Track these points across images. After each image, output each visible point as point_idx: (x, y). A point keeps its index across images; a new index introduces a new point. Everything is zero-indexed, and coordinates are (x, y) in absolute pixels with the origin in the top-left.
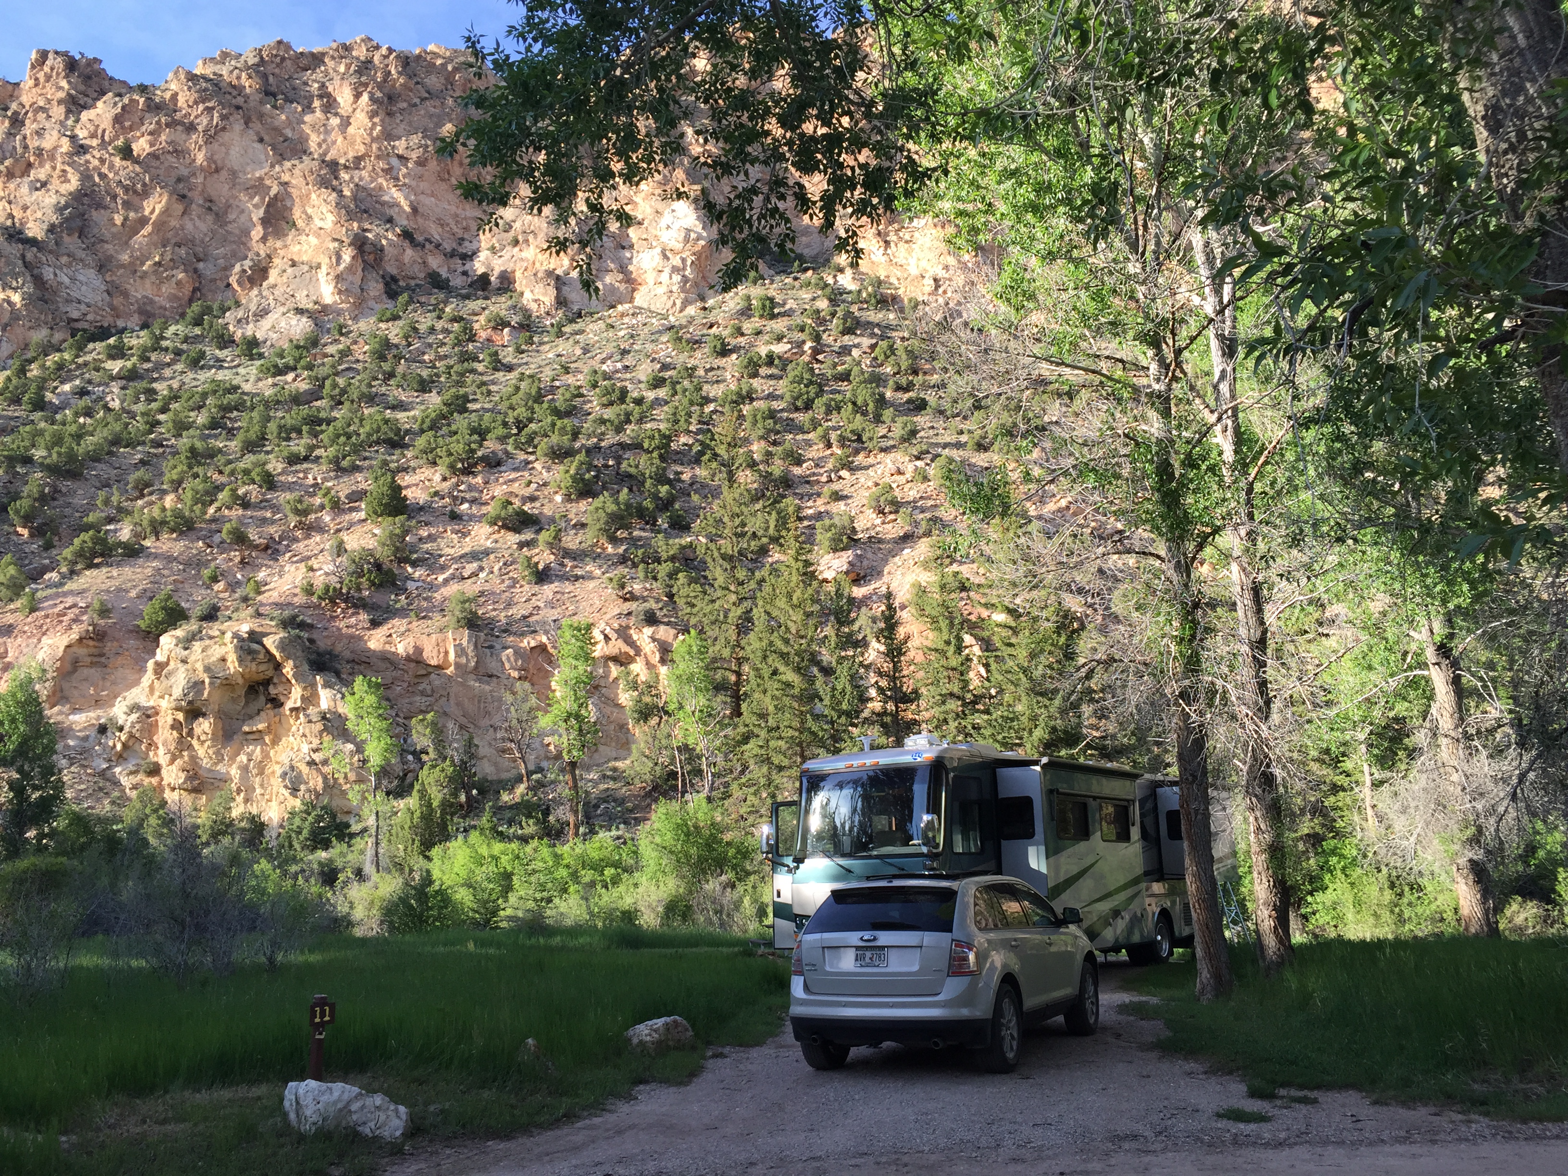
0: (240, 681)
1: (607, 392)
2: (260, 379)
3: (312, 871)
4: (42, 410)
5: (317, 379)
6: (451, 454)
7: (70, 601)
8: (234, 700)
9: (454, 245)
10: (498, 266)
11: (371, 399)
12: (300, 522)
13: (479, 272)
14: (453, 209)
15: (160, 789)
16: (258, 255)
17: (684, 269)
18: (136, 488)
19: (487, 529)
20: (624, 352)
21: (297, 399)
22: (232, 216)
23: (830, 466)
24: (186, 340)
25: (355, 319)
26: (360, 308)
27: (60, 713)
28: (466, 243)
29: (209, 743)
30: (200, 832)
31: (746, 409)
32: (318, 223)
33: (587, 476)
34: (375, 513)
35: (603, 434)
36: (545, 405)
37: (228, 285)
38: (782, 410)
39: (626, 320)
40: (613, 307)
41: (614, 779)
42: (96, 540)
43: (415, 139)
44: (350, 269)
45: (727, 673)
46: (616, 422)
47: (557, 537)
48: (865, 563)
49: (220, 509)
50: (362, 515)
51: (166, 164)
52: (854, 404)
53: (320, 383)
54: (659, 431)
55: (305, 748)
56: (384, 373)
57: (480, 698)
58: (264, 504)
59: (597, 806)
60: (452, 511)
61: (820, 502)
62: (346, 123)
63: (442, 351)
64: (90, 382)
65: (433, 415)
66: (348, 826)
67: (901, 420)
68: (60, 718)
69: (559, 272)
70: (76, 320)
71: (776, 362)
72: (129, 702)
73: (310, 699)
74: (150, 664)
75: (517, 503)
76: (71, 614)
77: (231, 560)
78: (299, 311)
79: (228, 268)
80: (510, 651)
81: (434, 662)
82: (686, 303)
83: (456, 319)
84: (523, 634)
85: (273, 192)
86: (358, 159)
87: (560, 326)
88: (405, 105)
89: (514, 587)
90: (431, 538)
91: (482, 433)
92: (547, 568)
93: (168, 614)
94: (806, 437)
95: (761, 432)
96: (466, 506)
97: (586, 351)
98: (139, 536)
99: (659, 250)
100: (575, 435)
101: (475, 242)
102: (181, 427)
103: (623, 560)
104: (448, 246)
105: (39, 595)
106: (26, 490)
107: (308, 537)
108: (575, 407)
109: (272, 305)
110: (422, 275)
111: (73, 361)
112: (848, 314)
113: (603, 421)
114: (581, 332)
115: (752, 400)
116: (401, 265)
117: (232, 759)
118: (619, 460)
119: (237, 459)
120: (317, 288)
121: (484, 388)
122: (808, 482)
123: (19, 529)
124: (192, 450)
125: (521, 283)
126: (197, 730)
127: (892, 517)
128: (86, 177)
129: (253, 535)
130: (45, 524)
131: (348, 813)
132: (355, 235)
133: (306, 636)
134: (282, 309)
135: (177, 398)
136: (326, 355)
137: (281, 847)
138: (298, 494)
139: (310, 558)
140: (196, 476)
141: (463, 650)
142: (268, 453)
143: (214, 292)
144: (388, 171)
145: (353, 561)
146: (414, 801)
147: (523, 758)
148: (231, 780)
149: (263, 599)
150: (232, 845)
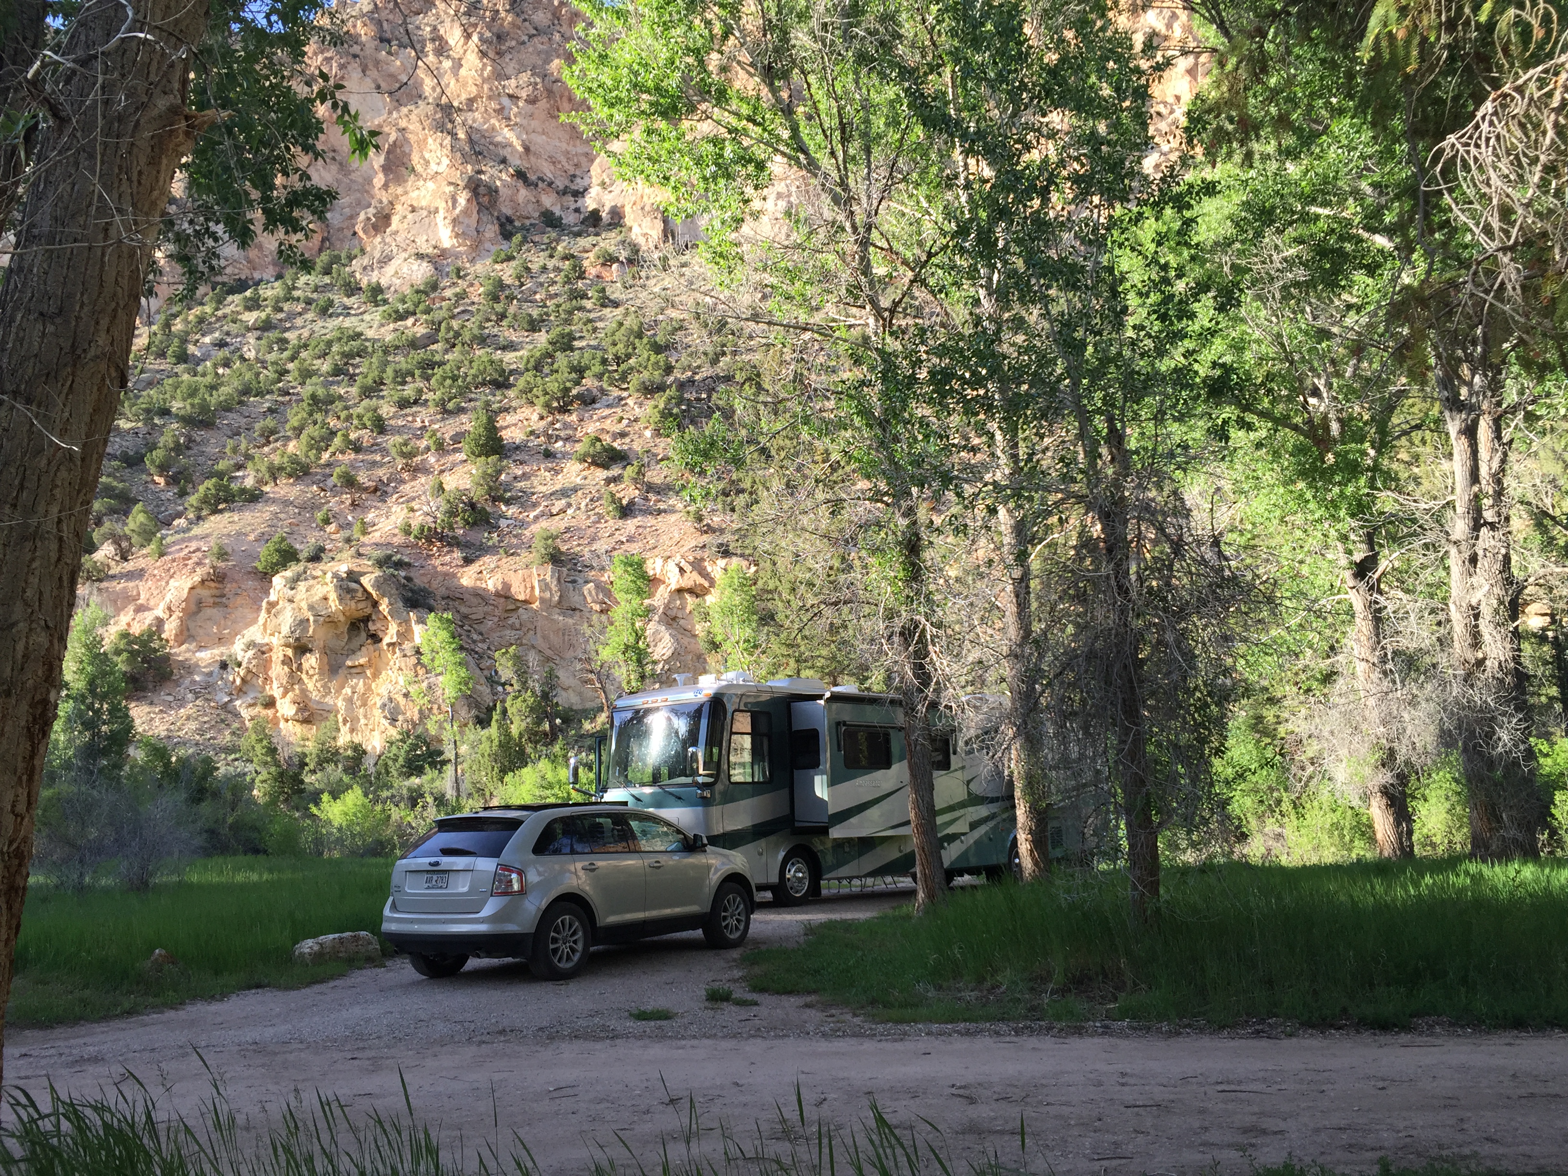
0: (342, 618)
2: (382, 325)
3: (402, 798)
4: (185, 362)
5: (433, 323)
6: (547, 393)
7: (193, 545)
8: (337, 636)
9: (567, 183)
10: (609, 201)
11: (483, 341)
12: (407, 464)
13: (590, 209)
14: (564, 146)
15: (275, 721)
16: (381, 202)
18: (262, 435)
19: (579, 466)
21: (414, 344)
22: (355, 165)
24: (316, 289)
25: (472, 261)
26: (477, 249)
27: (188, 650)
28: (578, 180)
29: (316, 677)
30: (307, 760)
32: (433, 167)
33: (676, 410)
34: (473, 453)
35: (699, 367)
36: (645, 340)
37: (355, 233)
42: (219, 488)
43: (525, 77)
44: (466, 212)
46: (712, 353)
47: (641, 471)
49: (334, 454)
50: (463, 456)
53: (436, 326)
54: (750, 362)
55: (401, 680)
56: (497, 314)
57: (564, 632)
58: (375, 447)
60: (546, 450)
62: (458, 64)
63: (553, 290)
64: (228, 334)
65: (538, 354)
66: (440, 754)
68: (188, 655)
72: (246, 640)
73: (405, 635)
74: (264, 604)
75: (607, 439)
76: (195, 558)
77: (343, 503)
78: (420, 256)
79: (353, 217)
80: (591, 585)
81: (521, 597)
83: (566, 258)
84: (605, 569)
85: (392, 139)
86: (471, 101)
87: (666, 260)
88: (513, 43)
89: (599, 522)
90: (525, 476)
91: (580, 371)
92: (632, 503)
93: (281, 556)
96: (560, 444)
97: (690, 283)
98: (261, 482)
100: (669, 369)
101: (586, 179)
102: (306, 374)
104: (560, 184)
105: (169, 540)
106: (162, 441)
107: (414, 478)
108: (675, 341)
109: (395, 250)
110: (537, 215)
111: (213, 314)
113: (699, 354)
114: (688, 264)
116: (516, 206)
117: (339, 691)
118: (711, 391)
119: (355, 406)
120: (436, 232)
121: (590, 324)
123: (156, 478)
124: (313, 397)
125: (629, 219)
126: (306, 666)
129: (363, 478)
130: (180, 473)
131: (440, 741)
132: (470, 178)
133: (403, 574)
134: (405, 255)
135: (306, 346)
136: (443, 299)
137: (379, 774)
138: (406, 437)
139: (414, 499)
140: (315, 423)
141: (547, 585)
142: (383, 397)
143: (342, 241)
144: (500, 111)
145: (449, 501)
146: (493, 730)
147: (603, 688)
148: (338, 712)
149: (365, 539)
150: (335, 772)
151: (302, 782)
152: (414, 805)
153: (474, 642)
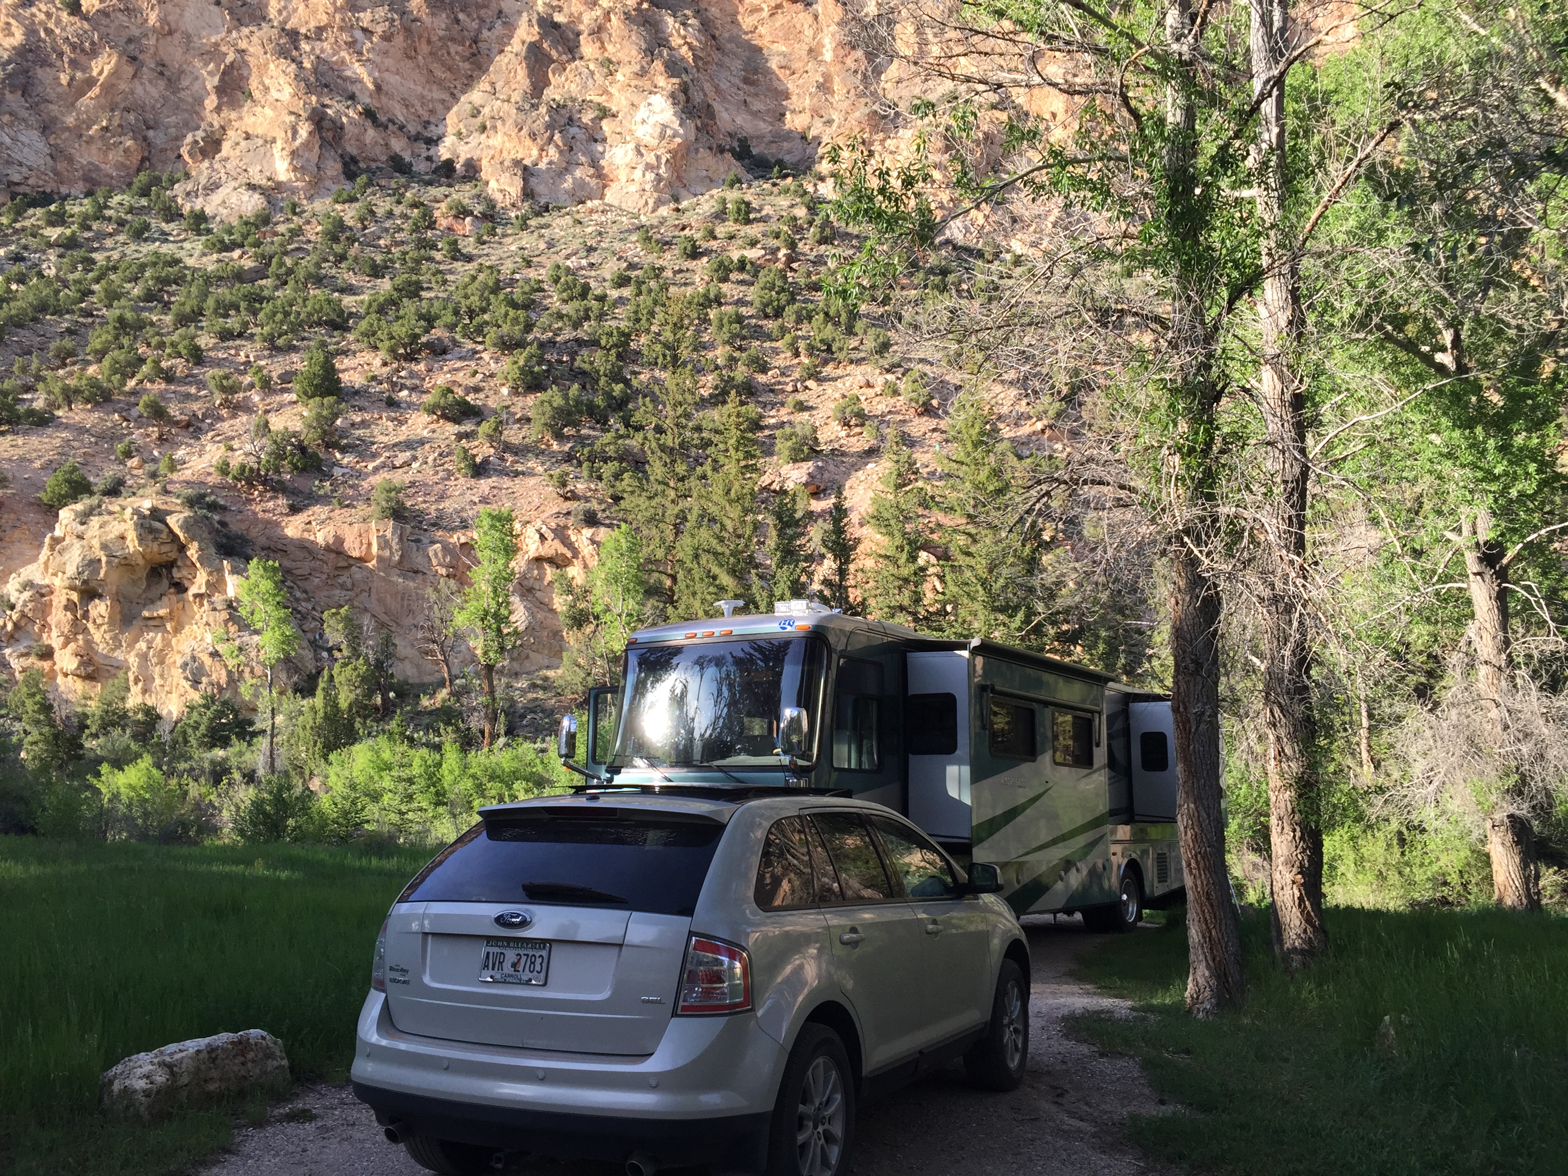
0: (141, 561)
1: (568, 287)
2: (204, 255)
3: (203, 772)
5: (263, 257)
6: (392, 338)
8: (134, 582)
9: (420, 129)
10: (464, 152)
11: (319, 280)
12: (226, 400)
13: (443, 158)
14: (419, 89)
15: (52, 675)
16: (211, 125)
17: (658, 167)
18: (57, 356)
19: (426, 418)
20: (591, 250)
21: (240, 276)
22: (185, 83)
23: (796, 375)
24: (131, 210)
25: (310, 198)
26: (316, 187)
28: (432, 127)
29: (105, 627)
30: (89, 722)
31: (713, 314)
32: (274, 94)
33: (536, 369)
34: (305, 394)
35: (560, 329)
36: (501, 297)
37: (180, 156)
38: (751, 317)
39: (595, 216)
40: (583, 202)
41: (544, 689)
43: (381, 12)
44: (306, 145)
45: (663, 578)
46: (575, 316)
47: (498, 429)
48: (826, 475)
49: (141, 381)
50: (294, 397)
51: (117, 23)
52: (827, 314)
53: (266, 261)
54: (618, 328)
55: (209, 638)
56: (335, 255)
57: (404, 596)
58: (189, 379)
59: (523, 716)
60: (390, 398)
61: (783, 411)
63: (399, 236)
64: (25, 248)
65: (382, 299)
66: (251, 723)
67: (872, 331)
69: (527, 162)
70: (18, 184)
71: (748, 267)
72: (23, 578)
73: (216, 585)
74: (47, 540)
75: (459, 392)
77: (148, 435)
78: (252, 187)
79: (179, 138)
80: (438, 546)
81: (356, 554)
82: (659, 203)
83: (415, 205)
84: (454, 529)
85: (229, 59)
86: (320, 30)
87: (525, 219)
89: (448, 479)
90: (364, 424)
91: (430, 320)
92: (486, 461)
93: (71, 487)
94: (774, 344)
95: (726, 337)
96: (404, 393)
97: (550, 245)
98: (53, 405)
99: (632, 145)
100: (529, 327)
101: (441, 127)
102: (113, 296)
103: (569, 458)
104: (412, 128)
107: (234, 416)
108: (534, 301)
109: (224, 178)
110: (384, 158)
111: (10, 225)
112: (827, 222)
113: (560, 316)
114: (547, 226)
115: (720, 304)
116: (362, 146)
117: (131, 645)
118: (573, 355)
119: (169, 333)
120: (271, 163)
121: (439, 276)
122: (772, 391)
124: (121, 320)
125: (486, 174)
126: (93, 613)
127: (858, 430)
128: (31, 31)
129: (174, 410)
131: (254, 710)
132: (314, 109)
133: (217, 517)
134: (234, 184)
135: (115, 269)
136: (276, 234)
137: (175, 742)
138: (227, 371)
139: (233, 438)
140: (121, 347)
141: (387, 542)
142: (202, 328)
143: (164, 163)
144: (351, 44)
145: (275, 442)
146: (318, 700)
147: (446, 661)
148: (128, 669)
149: (175, 476)
150: (122, 738)
151: (81, 746)
152: (217, 782)
153: (297, 600)
